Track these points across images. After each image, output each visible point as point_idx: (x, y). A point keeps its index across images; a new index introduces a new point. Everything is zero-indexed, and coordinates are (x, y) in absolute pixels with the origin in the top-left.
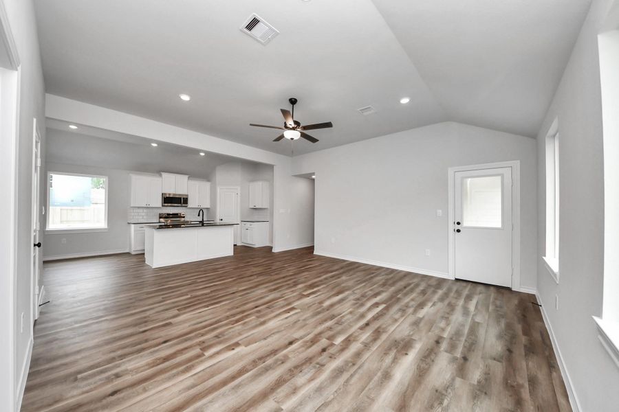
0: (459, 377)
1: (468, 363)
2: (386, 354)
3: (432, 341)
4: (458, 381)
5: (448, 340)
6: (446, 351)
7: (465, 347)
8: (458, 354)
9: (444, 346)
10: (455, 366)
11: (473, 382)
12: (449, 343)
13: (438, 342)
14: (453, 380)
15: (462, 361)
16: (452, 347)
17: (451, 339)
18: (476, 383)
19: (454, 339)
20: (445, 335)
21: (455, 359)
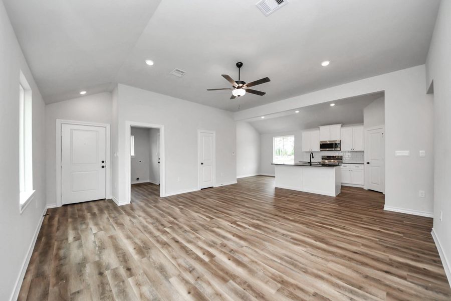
0: (98, 261)
1: (97, 272)
2: (142, 242)
3: (132, 266)
4: (97, 259)
5: (124, 278)
6: (116, 268)
7: (108, 284)
8: (108, 273)
9: (122, 271)
10: (104, 264)
11: (89, 264)
12: (121, 276)
13: (129, 269)
14: (100, 258)
15: (102, 271)
16: (116, 275)
17: (123, 282)
18: (87, 265)
19: (121, 283)
20: (130, 281)
21: (107, 268)
